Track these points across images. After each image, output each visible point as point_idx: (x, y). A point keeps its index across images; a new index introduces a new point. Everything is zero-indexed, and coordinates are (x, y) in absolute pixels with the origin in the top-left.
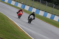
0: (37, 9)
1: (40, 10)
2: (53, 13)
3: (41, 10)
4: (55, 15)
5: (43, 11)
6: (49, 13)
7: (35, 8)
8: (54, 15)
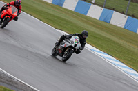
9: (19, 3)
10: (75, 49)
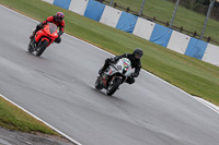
9: (61, 18)
10: (124, 77)
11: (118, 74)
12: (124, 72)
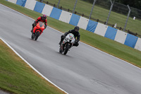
0: (54, 6)
1: (61, 8)
2: (92, 16)
3: (65, 10)
4: (98, 21)
5: (69, 11)
6: (83, 16)
7: (51, 5)
8: (95, 22)
11: (68, 42)
12: (70, 41)
